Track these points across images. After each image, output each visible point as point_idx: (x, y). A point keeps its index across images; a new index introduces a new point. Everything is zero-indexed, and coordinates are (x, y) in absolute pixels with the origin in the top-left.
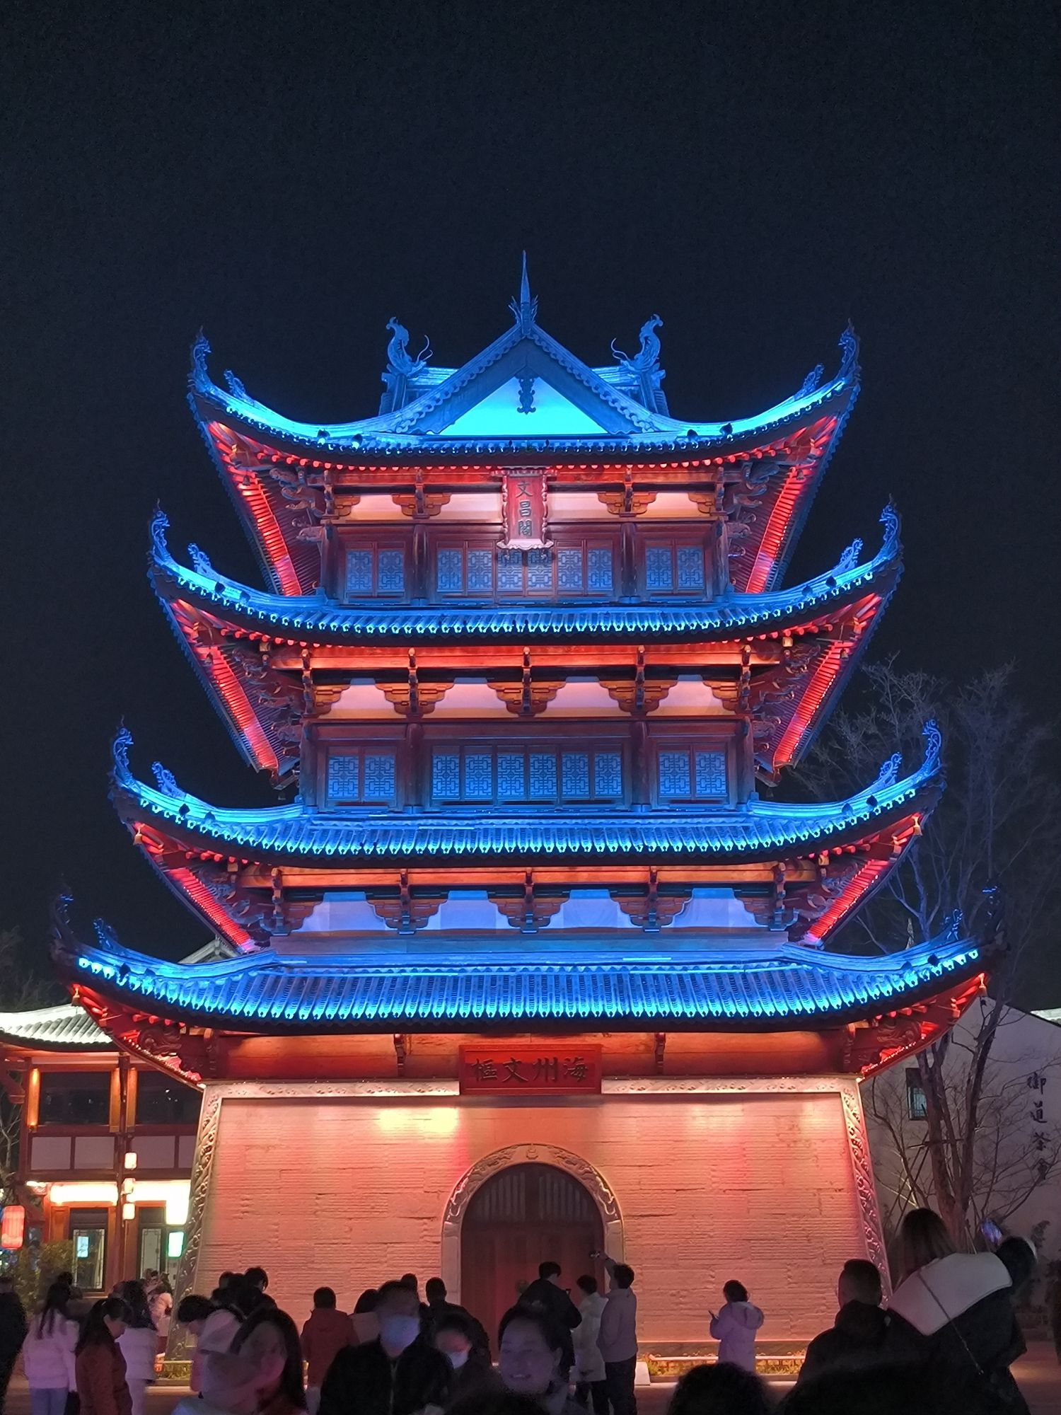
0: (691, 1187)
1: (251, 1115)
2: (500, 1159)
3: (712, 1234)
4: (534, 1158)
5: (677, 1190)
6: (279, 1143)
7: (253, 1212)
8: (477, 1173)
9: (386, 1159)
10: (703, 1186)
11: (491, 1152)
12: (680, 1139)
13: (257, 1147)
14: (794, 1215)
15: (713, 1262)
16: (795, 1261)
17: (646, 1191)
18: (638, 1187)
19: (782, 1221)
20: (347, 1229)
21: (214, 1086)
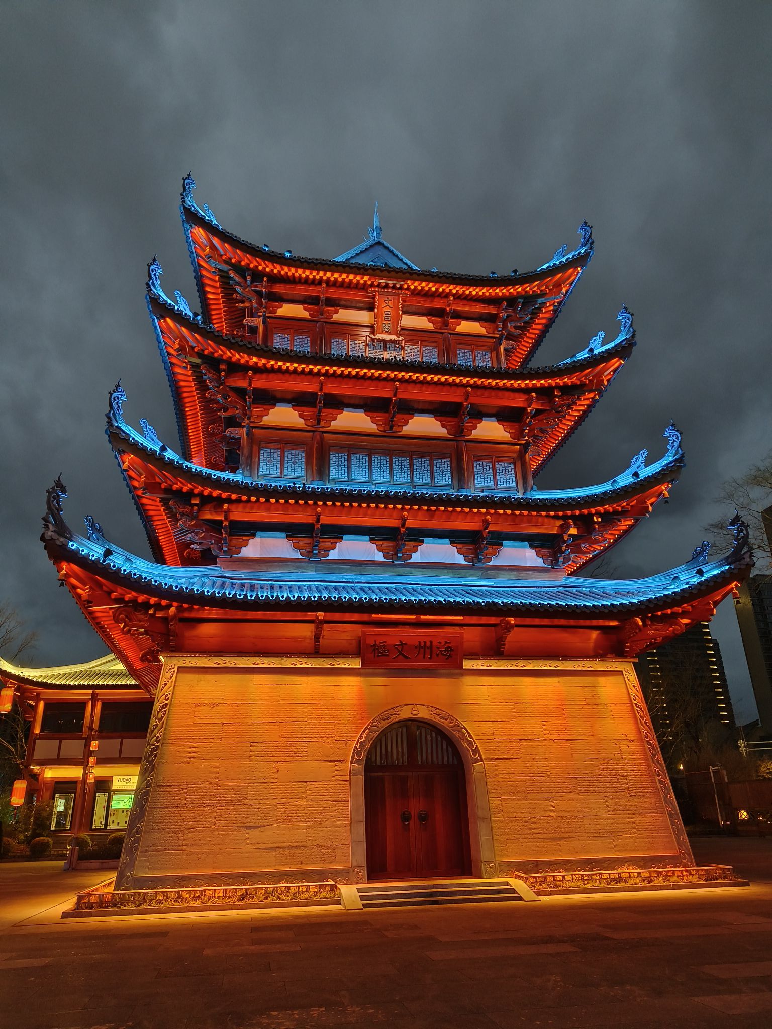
0: (530, 737)
1: (201, 680)
2: (392, 715)
3: (549, 773)
4: (417, 715)
5: (520, 739)
6: (222, 702)
7: (198, 757)
8: (376, 726)
9: (306, 715)
10: (538, 737)
11: (384, 711)
12: (518, 701)
13: (204, 705)
14: (604, 759)
15: (552, 795)
16: (610, 794)
17: (499, 740)
18: (492, 737)
19: (597, 763)
20: (275, 770)
21: (172, 658)
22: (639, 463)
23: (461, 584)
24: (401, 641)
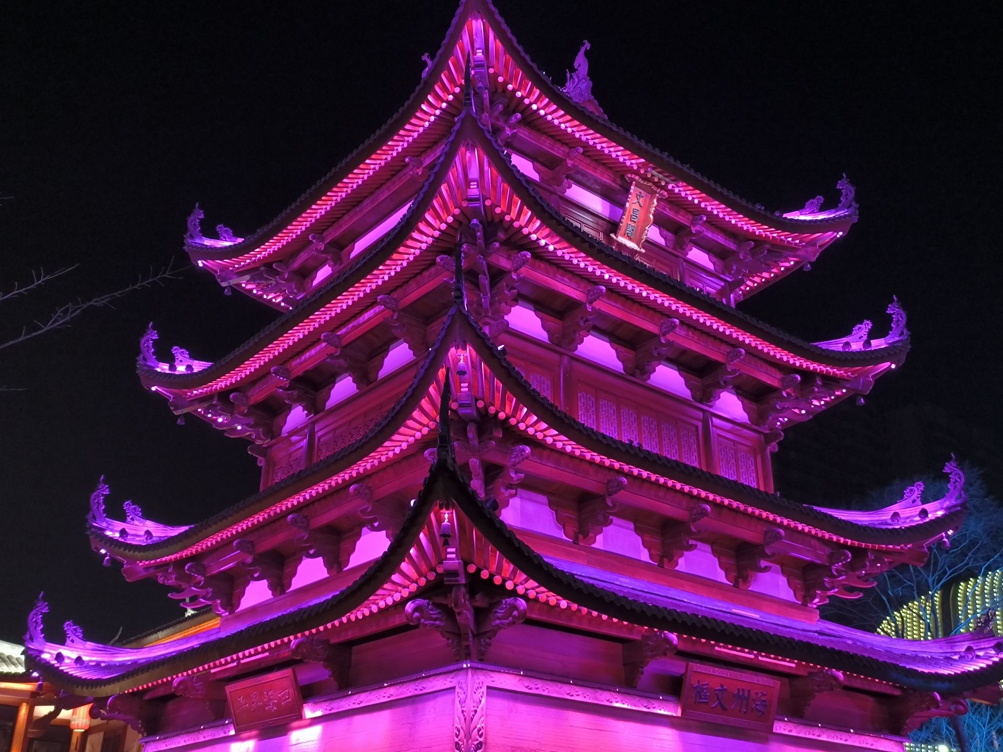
21: (478, 671)
22: (914, 497)
23: (730, 611)
24: (722, 686)
